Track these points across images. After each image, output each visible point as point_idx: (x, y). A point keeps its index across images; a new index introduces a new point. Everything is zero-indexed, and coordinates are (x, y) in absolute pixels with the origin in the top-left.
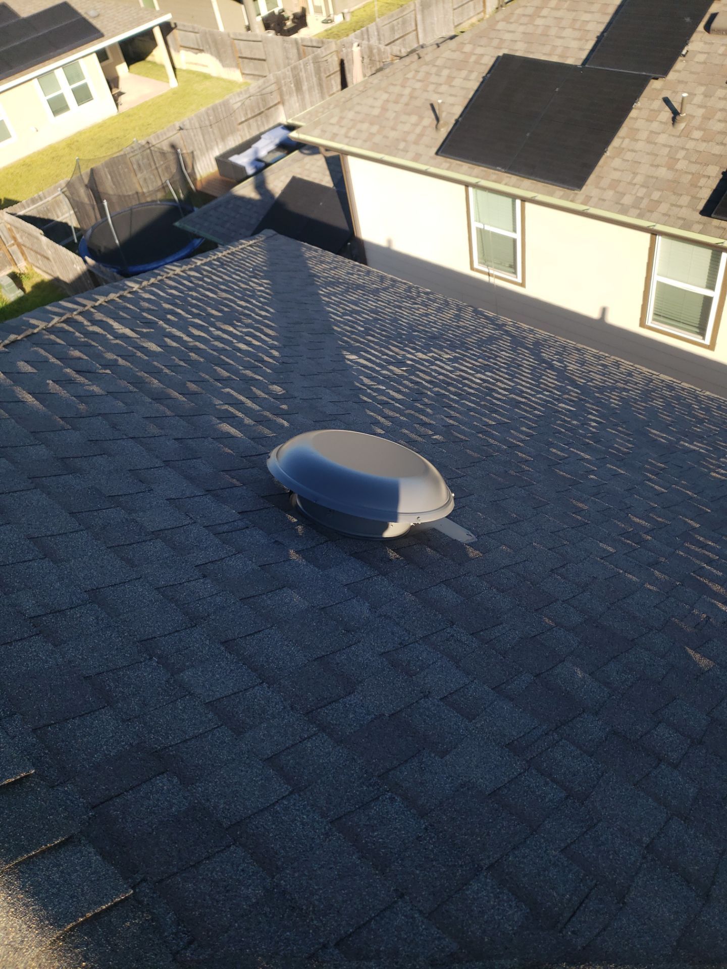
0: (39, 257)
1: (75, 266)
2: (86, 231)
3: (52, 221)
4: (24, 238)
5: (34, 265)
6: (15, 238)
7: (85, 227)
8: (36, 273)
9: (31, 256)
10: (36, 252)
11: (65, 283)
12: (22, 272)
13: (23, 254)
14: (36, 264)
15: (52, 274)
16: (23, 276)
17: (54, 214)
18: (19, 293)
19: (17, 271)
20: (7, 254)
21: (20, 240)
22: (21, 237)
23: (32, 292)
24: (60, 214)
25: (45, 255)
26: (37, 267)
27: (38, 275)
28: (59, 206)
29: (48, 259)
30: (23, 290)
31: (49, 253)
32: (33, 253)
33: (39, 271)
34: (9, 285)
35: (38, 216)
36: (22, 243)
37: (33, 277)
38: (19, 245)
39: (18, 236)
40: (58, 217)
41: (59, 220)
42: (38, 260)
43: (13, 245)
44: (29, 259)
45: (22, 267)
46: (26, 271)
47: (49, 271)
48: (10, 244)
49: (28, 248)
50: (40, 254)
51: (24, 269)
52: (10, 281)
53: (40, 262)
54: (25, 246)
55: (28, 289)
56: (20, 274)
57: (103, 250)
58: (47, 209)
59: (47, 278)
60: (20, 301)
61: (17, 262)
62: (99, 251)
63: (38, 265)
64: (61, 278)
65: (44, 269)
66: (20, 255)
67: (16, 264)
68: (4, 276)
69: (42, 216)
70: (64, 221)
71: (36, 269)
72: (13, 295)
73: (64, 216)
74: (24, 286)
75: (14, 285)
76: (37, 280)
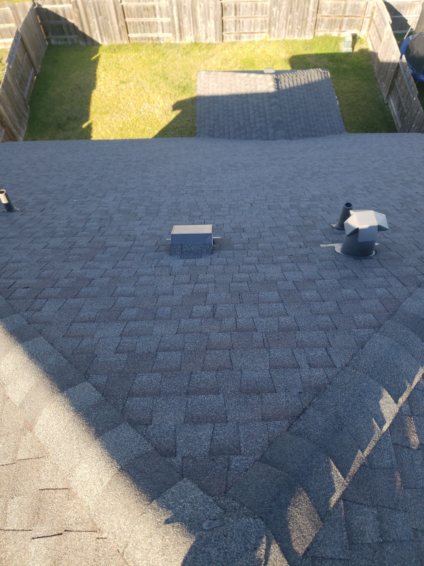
0: (377, 34)
1: (393, 56)
2: (415, 33)
3: (401, 15)
4: (378, 18)
5: (370, 37)
6: (372, 14)
7: (416, 32)
8: (367, 42)
9: (373, 30)
10: (378, 31)
11: (378, 60)
12: (360, 37)
13: (369, 26)
14: (371, 37)
15: (376, 49)
16: (359, 40)
17: (405, 11)
18: (350, 50)
19: (358, 34)
20: (361, 22)
21: (374, 17)
22: (377, 16)
23: (356, 53)
24: (408, 13)
25: (381, 36)
26: (370, 39)
27: (367, 44)
28: (411, 8)
29: (381, 40)
30: (353, 47)
31: (385, 38)
32: (375, 29)
33: (369, 42)
34: (348, 42)
35: (395, 8)
36: (374, 20)
37: (363, 44)
38: (372, 20)
39: (375, 14)
40: (405, 14)
41: (405, 16)
42: (374, 35)
43: (369, 17)
44: (370, 31)
45: (362, 34)
46: (363, 38)
47: (375, 47)
48: (367, 16)
49: (375, 25)
51: (363, 36)
52: (351, 39)
53: (375, 38)
54: (374, 23)
55: (356, 49)
57: (415, 53)
58: (404, 6)
59: (371, 49)
60: (347, 55)
61: (362, 29)
62: (413, 53)
63: (372, 39)
64: (379, 55)
65: (373, 43)
66: (367, 26)
67: (361, 31)
68: (349, 35)
69: (397, 9)
70: (406, 19)
71: (368, 40)
72: (346, 49)
73: (411, 16)
74: (355, 47)
75: (351, 43)
76: (364, 47)
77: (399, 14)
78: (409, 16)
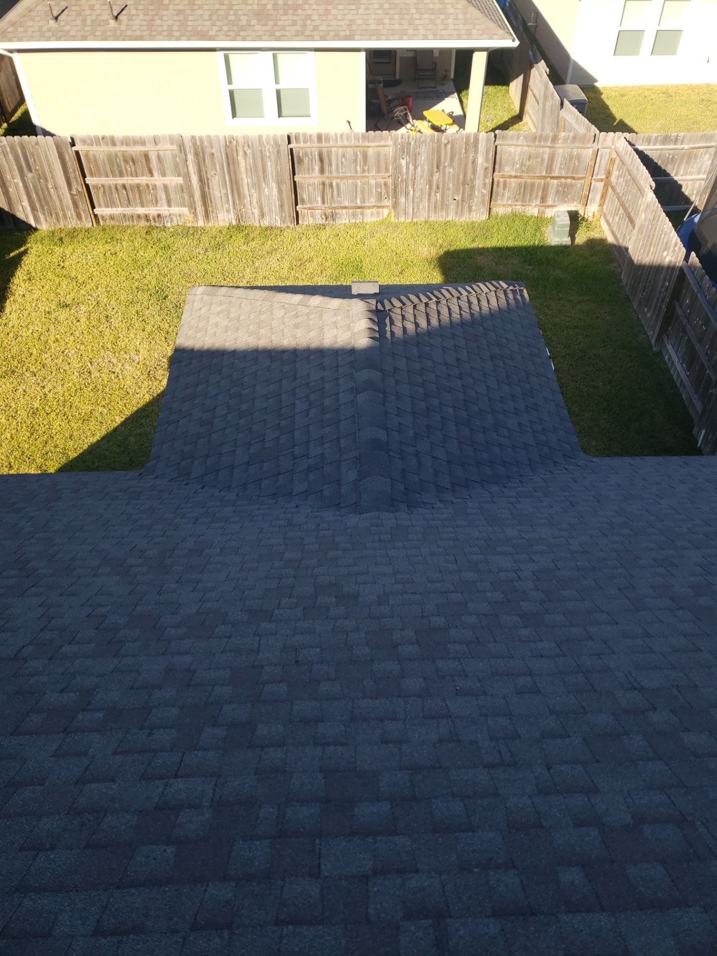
0: (621, 211)
3: (668, 175)
4: (621, 180)
5: (605, 218)
6: (609, 174)
8: (600, 227)
9: (612, 202)
10: (623, 205)
11: (631, 261)
12: (586, 216)
13: (603, 197)
14: (609, 217)
15: (621, 241)
16: (584, 223)
17: (676, 167)
18: (566, 241)
19: (581, 213)
20: (586, 188)
21: (613, 179)
22: (618, 178)
23: (580, 247)
24: (682, 172)
25: (632, 215)
26: (608, 222)
27: (602, 231)
28: (688, 162)
29: (632, 221)
30: (572, 235)
31: (641, 218)
32: (617, 202)
33: (605, 227)
34: (562, 226)
35: (655, 161)
36: (614, 184)
37: (593, 230)
38: (607, 183)
39: (615, 173)
40: (676, 175)
41: (676, 178)
42: (616, 214)
43: (602, 180)
44: (605, 206)
45: (590, 211)
46: (591, 219)
47: (619, 236)
48: (598, 177)
49: (617, 194)
50: (625, 209)
51: (591, 215)
52: (567, 221)
53: (617, 218)
54: (614, 189)
55: (580, 240)
56: (583, 219)
58: (673, 157)
59: (610, 239)
60: (560, 250)
61: (589, 202)
63: (611, 221)
64: (630, 251)
65: (615, 229)
66: (599, 196)
67: (587, 204)
68: (563, 212)
69: (659, 163)
70: (679, 182)
71: (603, 222)
72: (558, 239)
73: (688, 177)
74: (577, 235)
75: (567, 229)
76: (595, 235)
77: (665, 173)
78: (684, 177)
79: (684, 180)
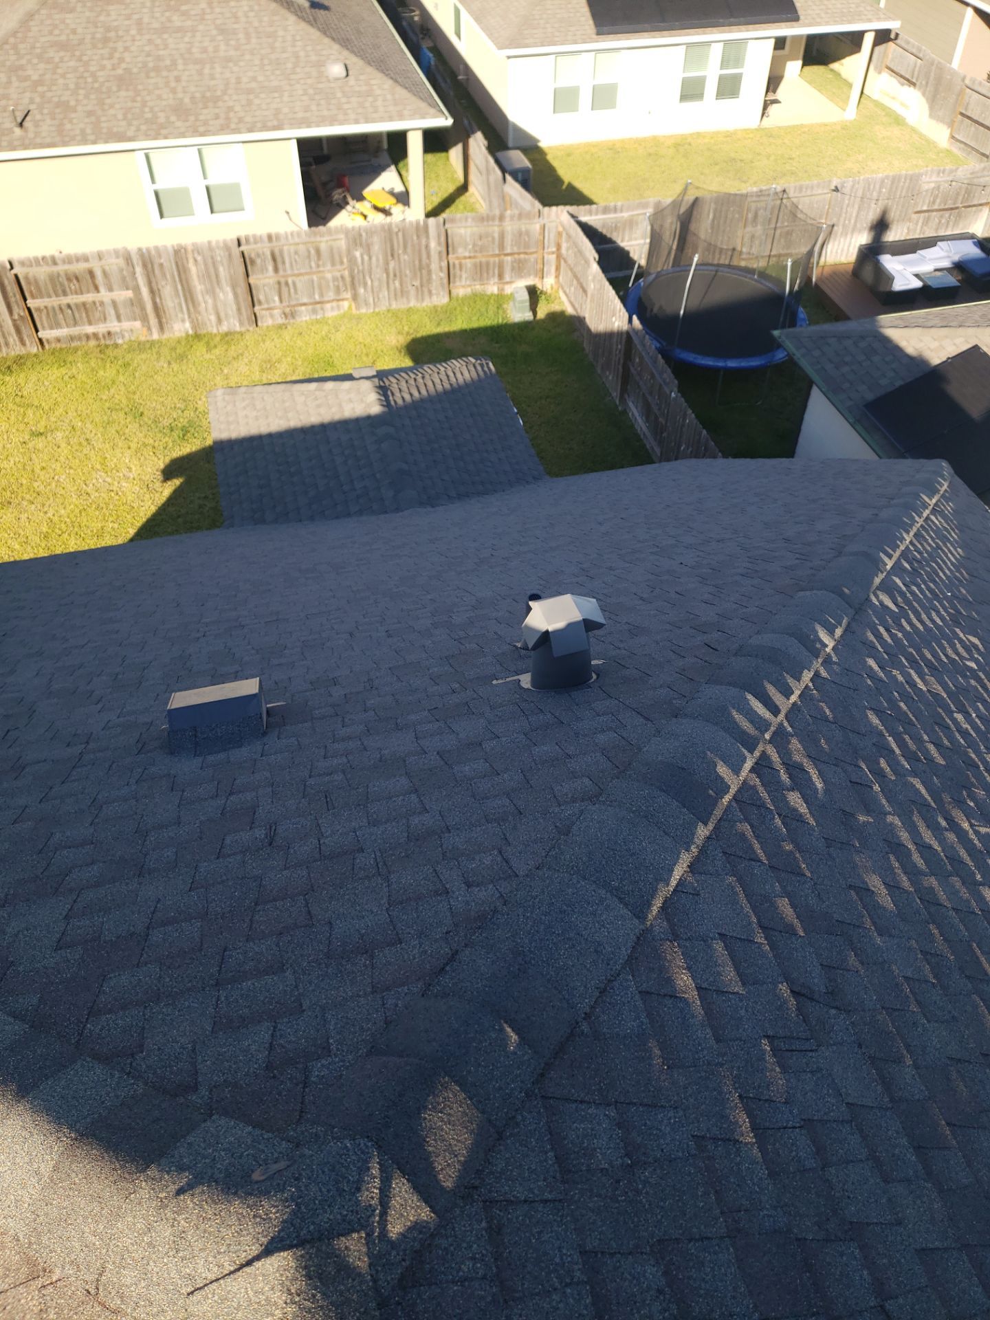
0: (575, 282)
1: (614, 319)
2: (650, 274)
3: (614, 242)
4: (570, 251)
5: (563, 289)
6: (559, 247)
7: (652, 271)
8: (560, 299)
9: (565, 275)
10: (575, 276)
11: (589, 330)
12: (545, 289)
13: (558, 268)
14: (565, 288)
15: (579, 311)
16: (543, 297)
17: (620, 234)
18: (528, 316)
19: (539, 286)
20: (540, 261)
21: (563, 251)
22: (568, 249)
23: (543, 321)
24: (627, 238)
25: (584, 285)
26: (565, 292)
27: (561, 303)
28: (631, 228)
29: (585, 291)
30: (533, 310)
31: (591, 287)
32: (570, 273)
33: (564, 298)
34: (522, 302)
35: (600, 230)
36: (565, 256)
37: (553, 302)
38: (559, 257)
39: (564, 246)
40: (622, 241)
41: (622, 245)
42: (571, 285)
43: (553, 253)
44: (561, 278)
45: (547, 284)
46: (549, 291)
47: (577, 306)
48: (550, 250)
49: (569, 266)
50: (578, 280)
51: (549, 287)
52: (526, 296)
53: (573, 289)
54: (565, 262)
55: (541, 314)
56: (541, 292)
57: (655, 310)
58: (616, 225)
59: (570, 311)
60: (524, 326)
61: (545, 275)
62: (652, 310)
63: (568, 291)
64: (588, 321)
65: (572, 299)
66: (553, 269)
67: (543, 278)
68: (521, 288)
69: (604, 232)
70: (627, 248)
71: (561, 294)
72: (520, 315)
73: (634, 242)
74: (538, 309)
75: (528, 304)
76: (556, 307)
77: (610, 241)
78: (629, 244)
79: (631, 246)
